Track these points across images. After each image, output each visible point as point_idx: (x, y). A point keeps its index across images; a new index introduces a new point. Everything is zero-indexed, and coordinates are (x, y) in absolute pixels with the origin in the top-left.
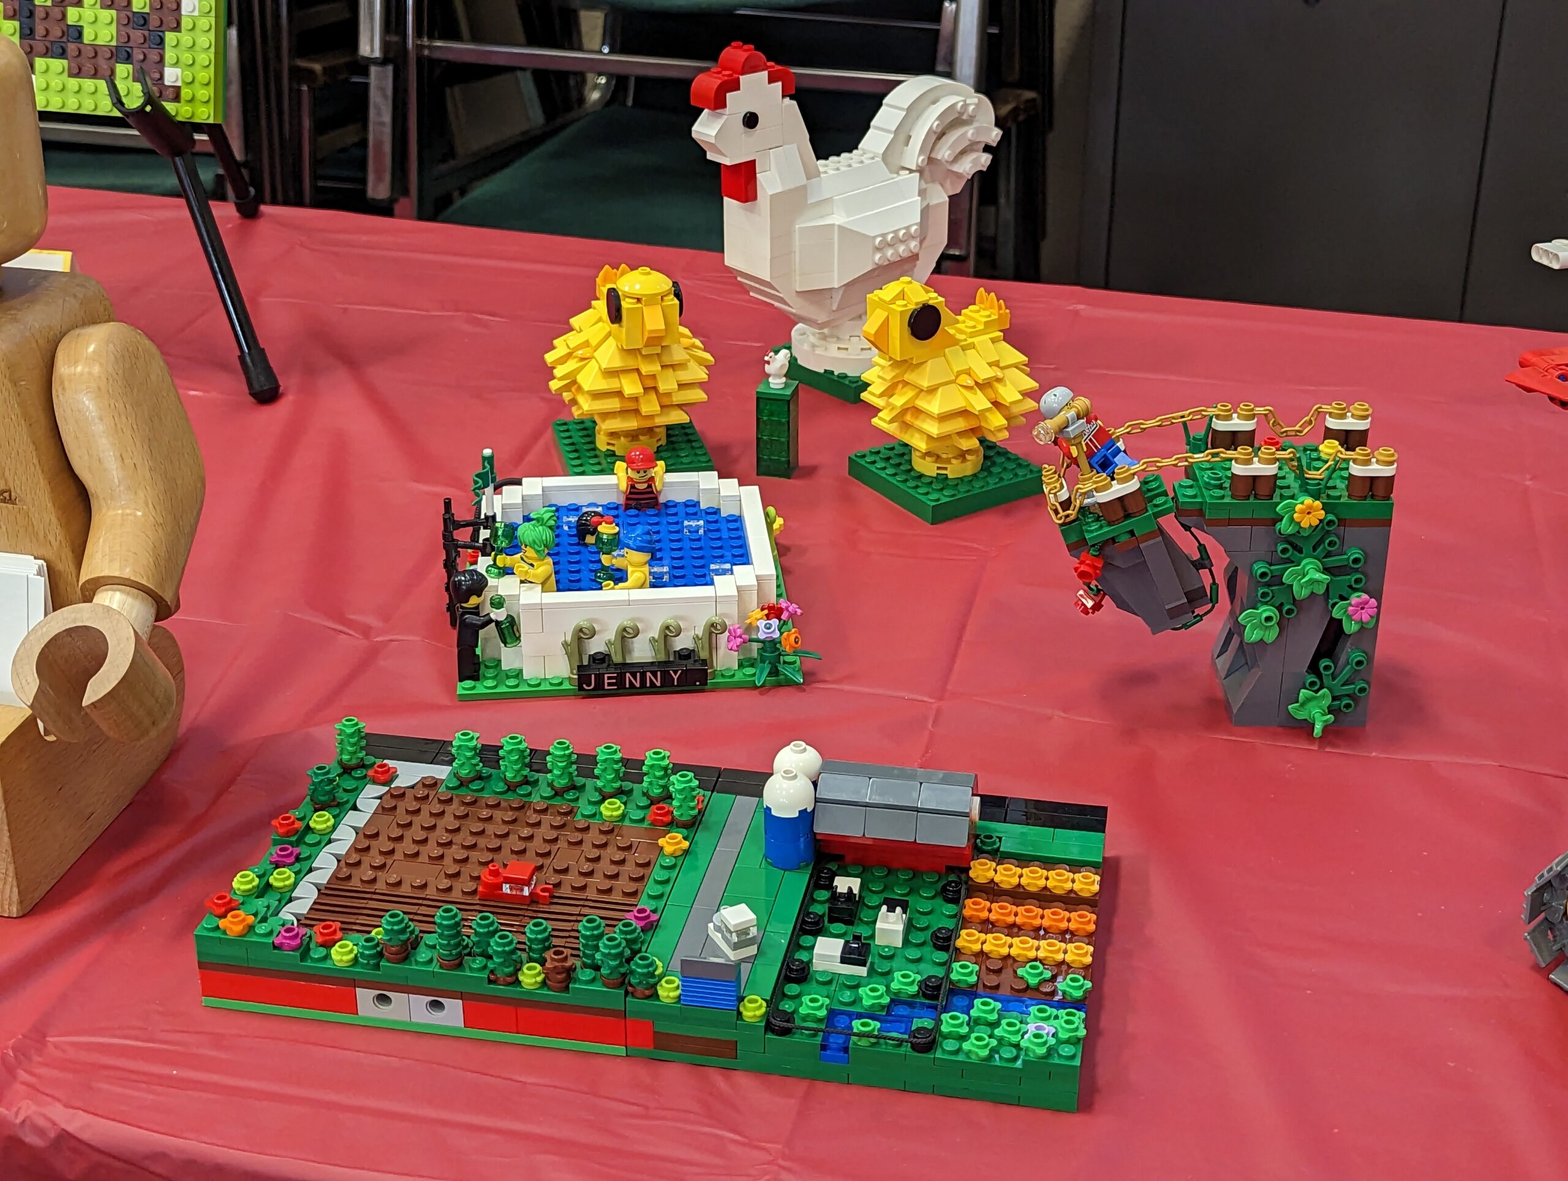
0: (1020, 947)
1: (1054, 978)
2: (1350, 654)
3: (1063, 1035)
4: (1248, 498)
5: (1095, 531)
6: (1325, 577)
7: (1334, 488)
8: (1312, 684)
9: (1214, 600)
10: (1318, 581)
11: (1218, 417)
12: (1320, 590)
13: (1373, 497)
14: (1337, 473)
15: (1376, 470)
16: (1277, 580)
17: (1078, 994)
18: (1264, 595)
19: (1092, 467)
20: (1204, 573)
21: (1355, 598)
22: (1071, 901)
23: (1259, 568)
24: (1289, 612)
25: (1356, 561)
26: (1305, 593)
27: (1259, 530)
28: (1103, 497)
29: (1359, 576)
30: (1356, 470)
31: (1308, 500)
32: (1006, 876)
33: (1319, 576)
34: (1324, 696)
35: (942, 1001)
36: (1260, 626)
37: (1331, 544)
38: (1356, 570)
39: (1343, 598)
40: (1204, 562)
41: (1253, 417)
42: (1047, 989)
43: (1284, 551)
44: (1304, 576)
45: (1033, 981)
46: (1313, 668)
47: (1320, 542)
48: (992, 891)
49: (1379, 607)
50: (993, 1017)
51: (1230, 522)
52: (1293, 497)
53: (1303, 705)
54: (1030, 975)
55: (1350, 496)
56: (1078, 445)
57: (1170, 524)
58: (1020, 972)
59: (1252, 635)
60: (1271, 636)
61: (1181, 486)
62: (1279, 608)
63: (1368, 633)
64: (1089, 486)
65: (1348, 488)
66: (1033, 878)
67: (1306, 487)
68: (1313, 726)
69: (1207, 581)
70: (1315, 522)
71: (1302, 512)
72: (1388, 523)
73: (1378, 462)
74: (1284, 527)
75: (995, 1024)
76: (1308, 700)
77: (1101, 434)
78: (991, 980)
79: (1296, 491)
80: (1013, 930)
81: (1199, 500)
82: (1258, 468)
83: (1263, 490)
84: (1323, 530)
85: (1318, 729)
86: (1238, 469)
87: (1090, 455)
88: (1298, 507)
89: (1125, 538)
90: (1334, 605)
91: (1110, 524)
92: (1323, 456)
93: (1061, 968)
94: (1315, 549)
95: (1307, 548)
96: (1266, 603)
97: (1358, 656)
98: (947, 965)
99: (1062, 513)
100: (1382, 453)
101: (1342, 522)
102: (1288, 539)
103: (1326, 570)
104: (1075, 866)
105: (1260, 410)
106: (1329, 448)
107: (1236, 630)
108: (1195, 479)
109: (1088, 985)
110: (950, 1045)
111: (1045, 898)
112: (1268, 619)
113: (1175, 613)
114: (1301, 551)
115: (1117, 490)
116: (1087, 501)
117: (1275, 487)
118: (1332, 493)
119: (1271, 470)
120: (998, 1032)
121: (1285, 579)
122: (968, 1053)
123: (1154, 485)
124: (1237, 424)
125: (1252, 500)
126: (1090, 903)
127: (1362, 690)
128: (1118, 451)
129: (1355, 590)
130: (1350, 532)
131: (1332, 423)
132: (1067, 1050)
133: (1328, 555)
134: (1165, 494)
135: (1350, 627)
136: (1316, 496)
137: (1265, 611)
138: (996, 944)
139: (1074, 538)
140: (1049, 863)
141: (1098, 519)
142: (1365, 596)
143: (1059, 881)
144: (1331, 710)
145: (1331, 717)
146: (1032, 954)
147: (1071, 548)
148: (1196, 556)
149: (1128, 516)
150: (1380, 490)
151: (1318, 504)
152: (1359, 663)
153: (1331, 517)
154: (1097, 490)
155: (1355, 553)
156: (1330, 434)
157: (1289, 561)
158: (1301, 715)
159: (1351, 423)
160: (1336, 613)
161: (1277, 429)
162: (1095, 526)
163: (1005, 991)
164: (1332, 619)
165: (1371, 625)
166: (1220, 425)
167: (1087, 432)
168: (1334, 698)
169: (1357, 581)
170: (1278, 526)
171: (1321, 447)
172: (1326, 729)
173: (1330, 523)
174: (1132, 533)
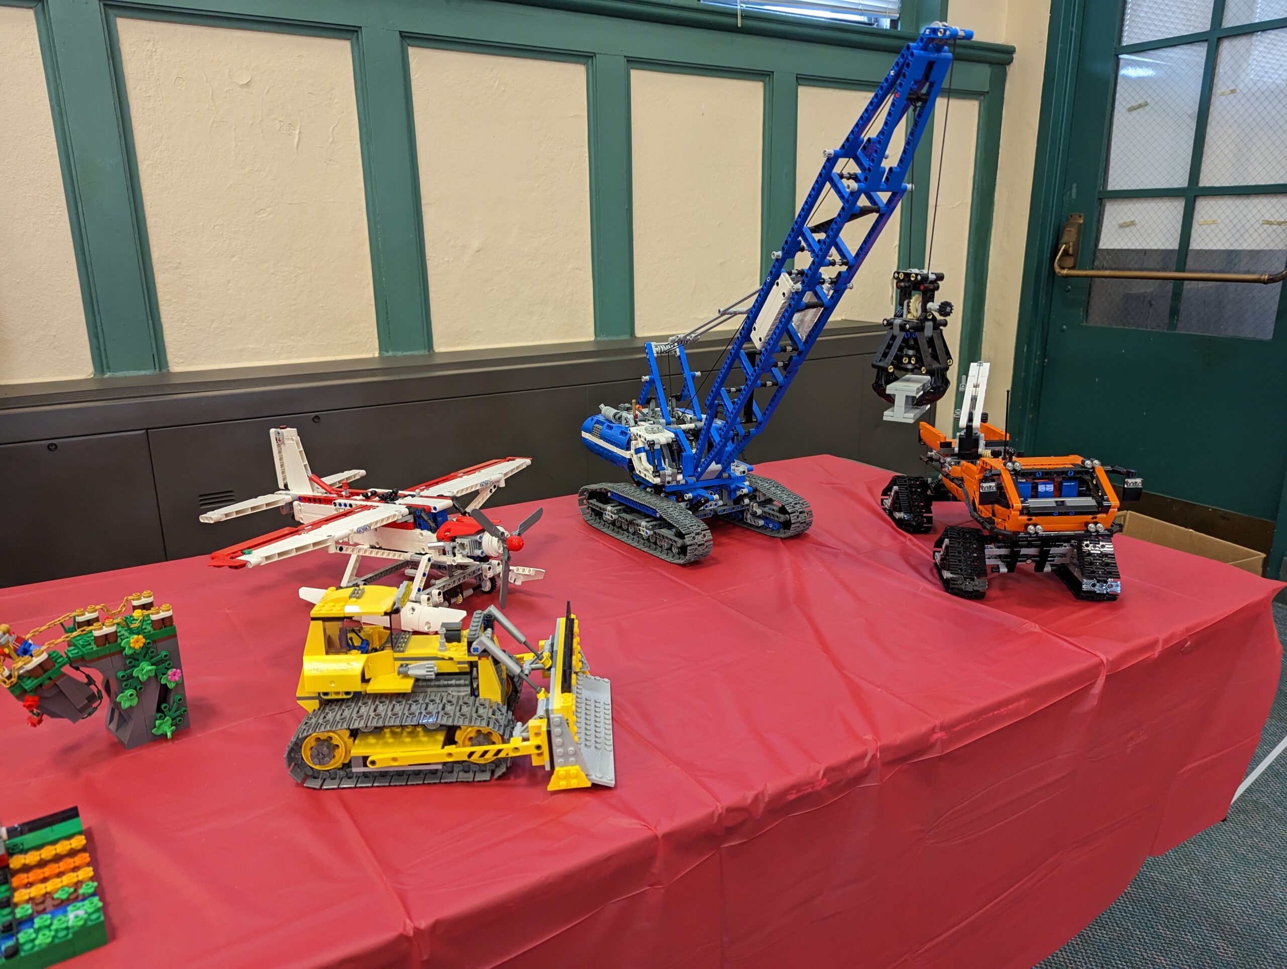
0: (49, 886)
1: (76, 890)
2: (174, 697)
3: (90, 910)
4: (105, 645)
5: (29, 684)
6: (154, 667)
7: (146, 628)
8: (161, 717)
9: (101, 697)
10: (150, 670)
11: (78, 616)
12: (153, 674)
13: (165, 627)
14: (145, 623)
15: (163, 614)
16: (131, 677)
17: (92, 890)
18: (126, 685)
19: (18, 655)
20: (93, 687)
21: (170, 672)
22: (73, 853)
23: (120, 674)
24: (141, 689)
25: (166, 656)
26: (145, 678)
27: (115, 658)
28: (30, 666)
29: (168, 662)
30: (154, 617)
31: (136, 637)
32: (31, 858)
33: (150, 668)
34: (167, 720)
35: (15, 930)
36: (129, 700)
37: (152, 652)
38: (166, 660)
39: (164, 674)
40: (91, 681)
41: (95, 611)
42: (74, 896)
43: (130, 663)
44: (143, 670)
45: (64, 897)
46: (159, 710)
47: (147, 653)
48: (26, 869)
49: (182, 672)
50: (48, 922)
51: (100, 658)
52: (127, 638)
53: (158, 728)
54: (61, 895)
55: (154, 630)
56: (8, 647)
57: (67, 670)
58: (56, 896)
59: (125, 705)
60: (135, 702)
61: (69, 651)
62: (135, 688)
63: (180, 686)
64: (20, 664)
65: (152, 627)
66: (48, 853)
67: (132, 632)
68: (166, 735)
69: (95, 690)
70: (141, 645)
71: (134, 642)
72: (175, 636)
73: (163, 611)
74: (128, 651)
75: (51, 924)
76: (161, 724)
77: (19, 640)
78: (41, 907)
79: (128, 635)
80: (45, 880)
81: (80, 653)
82: (106, 630)
83: (111, 639)
84: (146, 647)
85: (169, 735)
86: (97, 633)
87: (16, 650)
88: (132, 641)
89: (47, 682)
90: (161, 679)
91: (37, 678)
92: (136, 618)
93: (78, 884)
94: (144, 657)
95: (141, 658)
96: (128, 689)
97: (178, 697)
98: (13, 913)
99: (8, 682)
100: (164, 607)
101: (154, 642)
102: (130, 657)
103: (152, 665)
104: (69, 837)
105: (98, 607)
106: (137, 614)
107: (116, 706)
108: (75, 645)
109: (96, 884)
110: (27, 947)
111: (57, 858)
112: (131, 695)
113: (82, 710)
114: (138, 660)
115: (36, 661)
116: (21, 671)
117: (117, 637)
118: (146, 631)
119: (112, 629)
120: (53, 927)
121: (135, 674)
122: (40, 945)
123: (54, 655)
124: (88, 616)
125: (107, 645)
126: (84, 850)
127: (185, 711)
128: (31, 645)
129: (169, 669)
130: (159, 645)
131: (136, 603)
132: (94, 917)
133: (152, 658)
134: (61, 656)
135: (171, 686)
136: (138, 634)
137: (129, 692)
138: (37, 891)
139: (18, 692)
140: (54, 842)
141: (29, 678)
142: (174, 670)
143: (62, 847)
144: (172, 725)
145: (174, 728)
146: (59, 885)
147: (19, 697)
148: (86, 680)
149: (46, 671)
150: (168, 623)
151: (140, 636)
152: (180, 700)
153: (148, 641)
154: (25, 664)
155: (164, 653)
156: (135, 608)
157: (134, 666)
158: (159, 732)
159: (144, 601)
160: (163, 682)
161: (109, 613)
162: (29, 682)
163: (50, 909)
164: (162, 685)
165: (181, 681)
166: (80, 619)
167: (11, 641)
168: (173, 720)
169: (169, 664)
170: (124, 653)
171: (134, 614)
172: (173, 733)
173: (149, 643)
174: (50, 678)
